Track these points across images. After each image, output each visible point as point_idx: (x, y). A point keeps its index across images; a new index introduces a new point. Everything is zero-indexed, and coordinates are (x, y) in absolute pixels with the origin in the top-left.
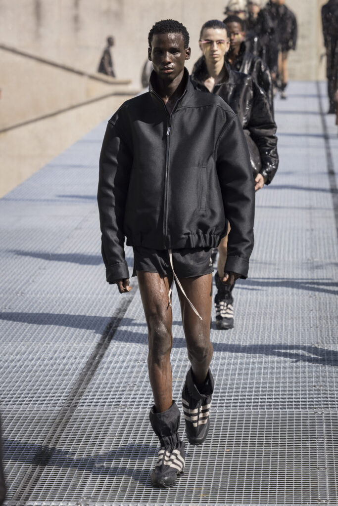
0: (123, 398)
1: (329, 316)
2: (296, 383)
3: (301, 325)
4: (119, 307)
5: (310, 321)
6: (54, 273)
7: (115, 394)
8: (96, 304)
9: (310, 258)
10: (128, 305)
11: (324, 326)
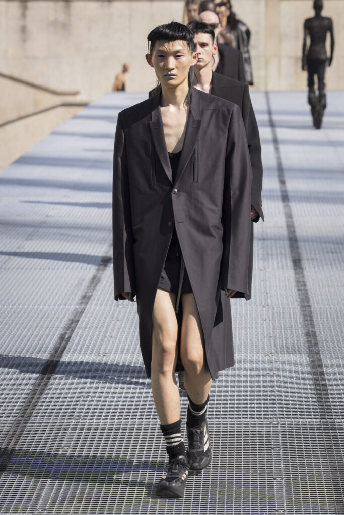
0: (77, 409)
1: (282, 325)
2: (251, 393)
3: (254, 335)
4: (72, 317)
5: (264, 331)
6: (5, 284)
7: (69, 405)
8: (49, 315)
9: (263, 268)
10: (80, 316)
11: (278, 336)
